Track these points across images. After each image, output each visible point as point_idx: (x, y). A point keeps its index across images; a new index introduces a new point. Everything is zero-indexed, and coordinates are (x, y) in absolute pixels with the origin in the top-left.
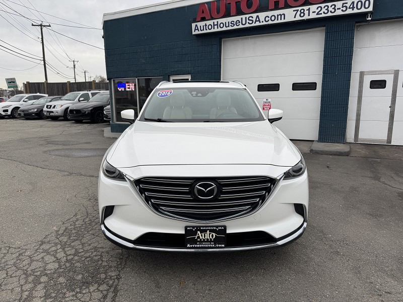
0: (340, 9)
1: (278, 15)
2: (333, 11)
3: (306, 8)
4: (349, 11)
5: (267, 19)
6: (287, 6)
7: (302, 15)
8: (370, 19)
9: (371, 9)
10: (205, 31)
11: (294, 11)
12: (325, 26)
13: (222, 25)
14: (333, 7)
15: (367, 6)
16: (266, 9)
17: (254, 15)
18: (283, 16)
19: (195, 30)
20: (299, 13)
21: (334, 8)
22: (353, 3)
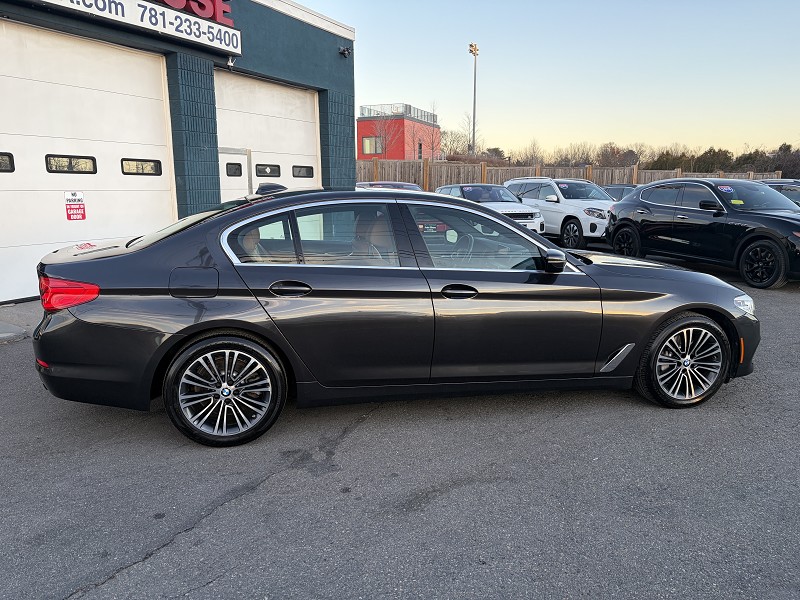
0: (204, 33)
2: (198, 34)
3: (159, 9)
7: (154, 20)
11: (139, 5)
14: (197, 26)
15: (235, 44)
18: (120, 7)
20: (147, 13)
21: (198, 29)
22: (220, 30)
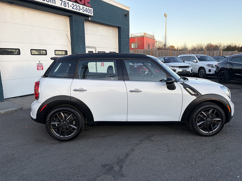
4: (85, 13)
9: (93, 15)
14: (79, 7)
18: (54, 1)
22: (86, 8)
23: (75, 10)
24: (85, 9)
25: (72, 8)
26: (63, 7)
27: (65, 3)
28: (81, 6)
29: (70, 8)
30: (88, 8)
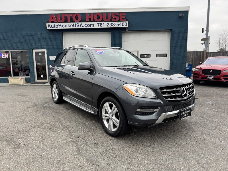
1: (91, 25)
3: (103, 23)
5: (86, 26)
6: (94, 21)
8: (127, 30)
9: (127, 26)
10: (54, 28)
11: (97, 23)
12: (110, 31)
13: (63, 26)
14: (113, 24)
15: (126, 25)
16: (85, 21)
17: (80, 23)
18: (93, 25)
19: (48, 27)
22: (121, 23)
23: (110, 27)
24: (119, 24)
25: (107, 26)
26: (99, 27)
27: (101, 24)
28: (116, 23)
29: (106, 27)
30: (122, 22)
